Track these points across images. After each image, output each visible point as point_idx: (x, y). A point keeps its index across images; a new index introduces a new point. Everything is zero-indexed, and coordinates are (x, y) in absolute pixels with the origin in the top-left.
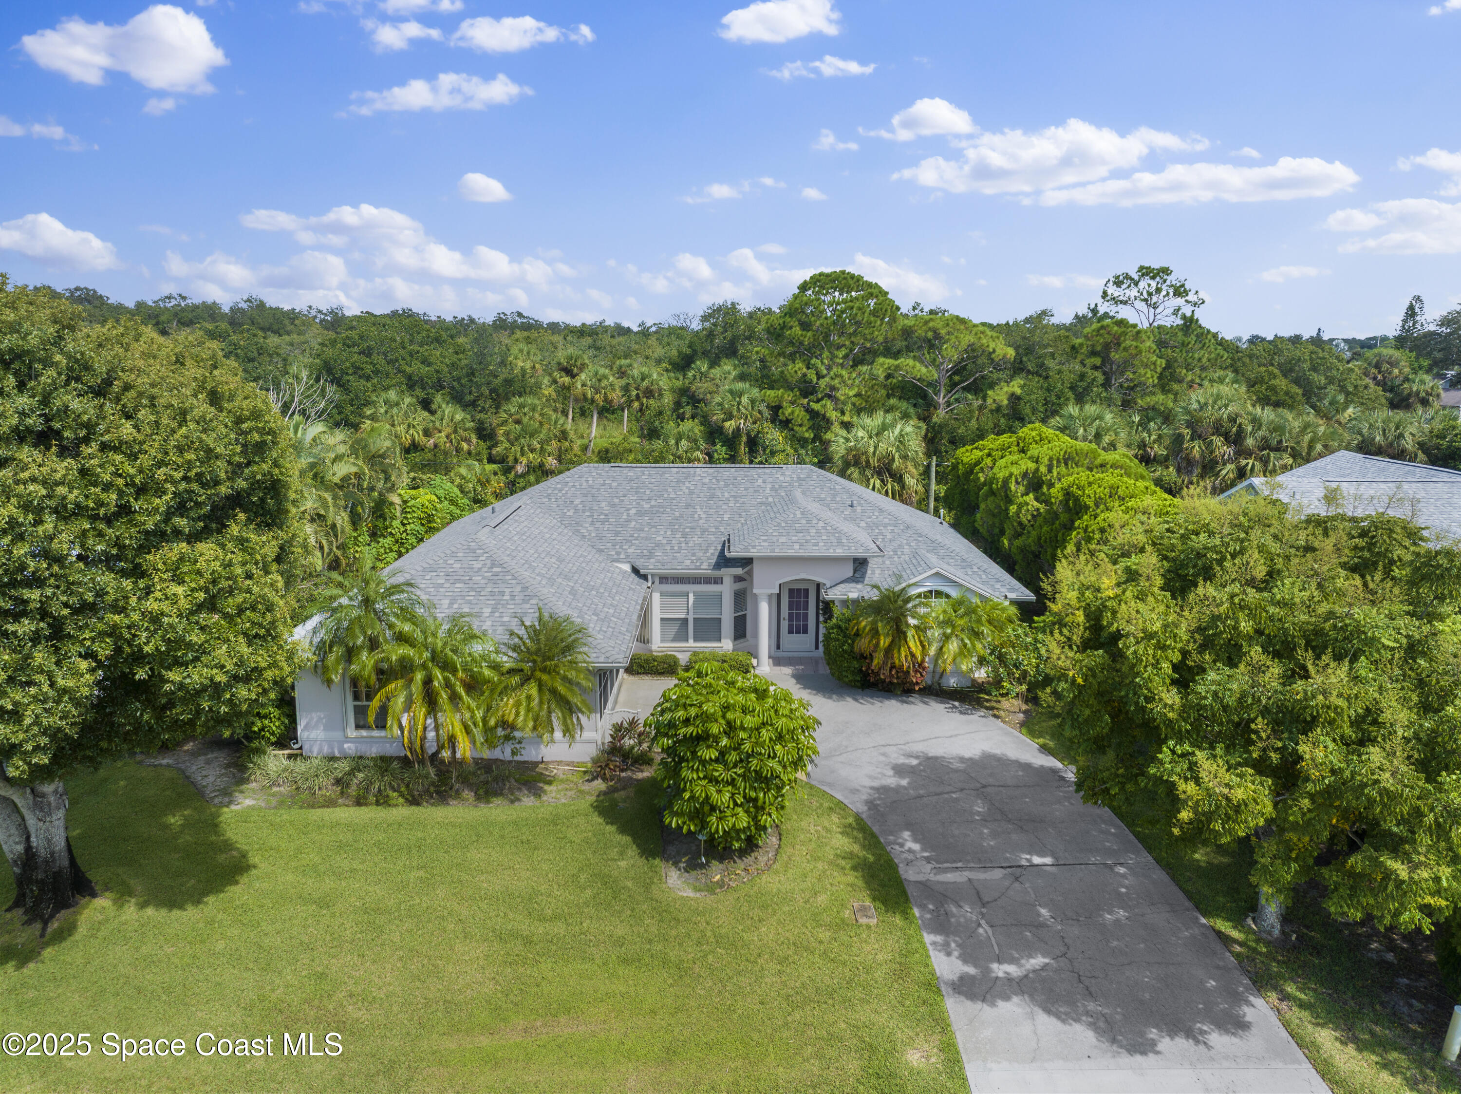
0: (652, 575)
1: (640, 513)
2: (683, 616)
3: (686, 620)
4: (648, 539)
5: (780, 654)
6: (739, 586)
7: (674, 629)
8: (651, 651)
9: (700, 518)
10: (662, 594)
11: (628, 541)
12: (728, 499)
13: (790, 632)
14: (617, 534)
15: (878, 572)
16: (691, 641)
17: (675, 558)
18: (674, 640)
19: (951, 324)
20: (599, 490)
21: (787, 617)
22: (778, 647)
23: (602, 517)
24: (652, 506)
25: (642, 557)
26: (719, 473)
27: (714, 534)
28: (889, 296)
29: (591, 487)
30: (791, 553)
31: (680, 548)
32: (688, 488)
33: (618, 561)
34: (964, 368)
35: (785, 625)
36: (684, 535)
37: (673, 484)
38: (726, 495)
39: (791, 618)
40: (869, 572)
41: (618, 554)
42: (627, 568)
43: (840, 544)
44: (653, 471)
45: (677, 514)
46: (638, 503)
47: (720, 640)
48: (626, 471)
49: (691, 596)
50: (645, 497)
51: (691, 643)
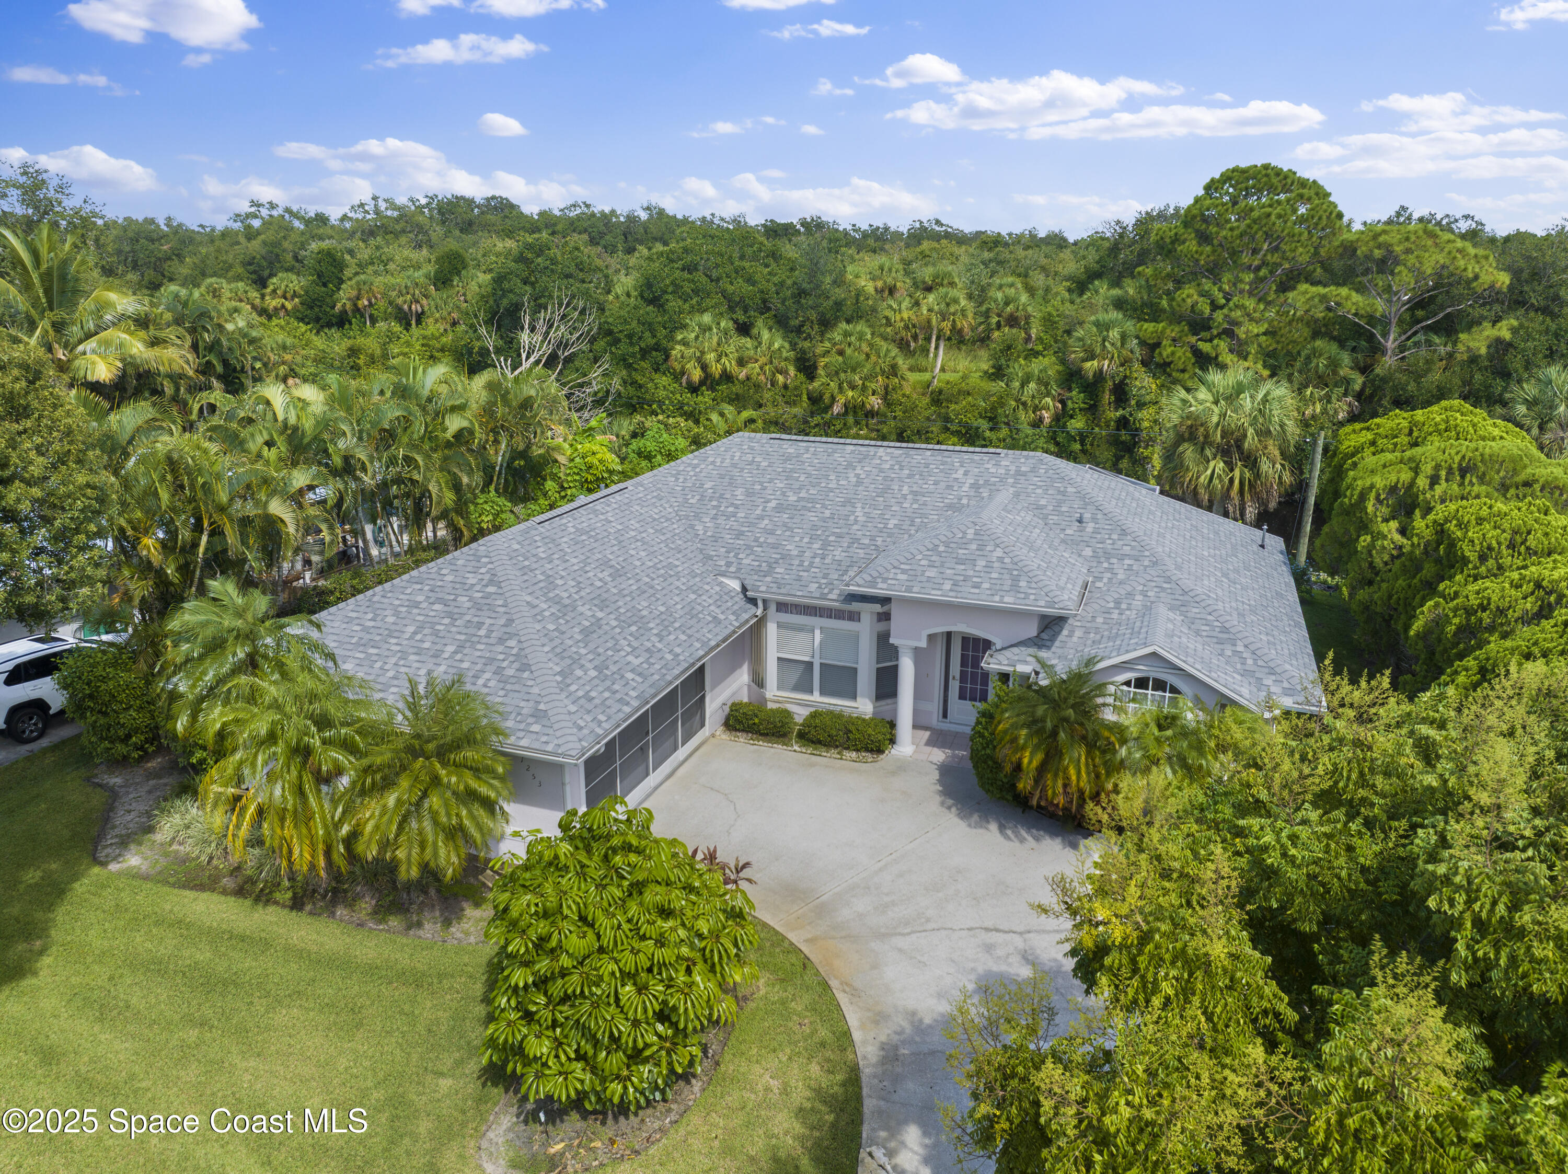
0: (765, 601)
1: (779, 509)
2: (807, 659)
3: (810, 665)
4: (775, 546)
5: (945, 726)
6: (882, 626)
7: (794, 675)
8: (766, 700)
9: (856, 521)
10: (780, 626)
11: (749, 547)
12: (904, 497)
13: (962, 697)
14: (739, 535)
15: (1078, 633)
16: (816, 693)
17: (799, 579)
18: (797, 688)
19: (1413, 238)
20: (742, 470)
21: (958, 676)
22: (945, 715)
23: (731, 509)
24: (800, 499)
25: (757, 572)
26: (908, 455)
27: (864, 547)
28: (1332, 199)
29: (734, 465)
30: (935, 595)
31: (811, 564)
32: (857, 476)
33: (724, 576)
34: (1432, 299)
35: (955, 686)
36: (825, 545)
37: (840, 469)
38: (905, 490)
39: (963, 680)
40: (1065, 632)
41: (729, 564)
42: (735, 585)
43: (1015, 587)
44: (821, 448)
45: (827, 513)
46: (784, 494)
47: (854, 697)
48: (786, 445)
49: (817, 632)
50: (796, 485)
51: (816, 697)
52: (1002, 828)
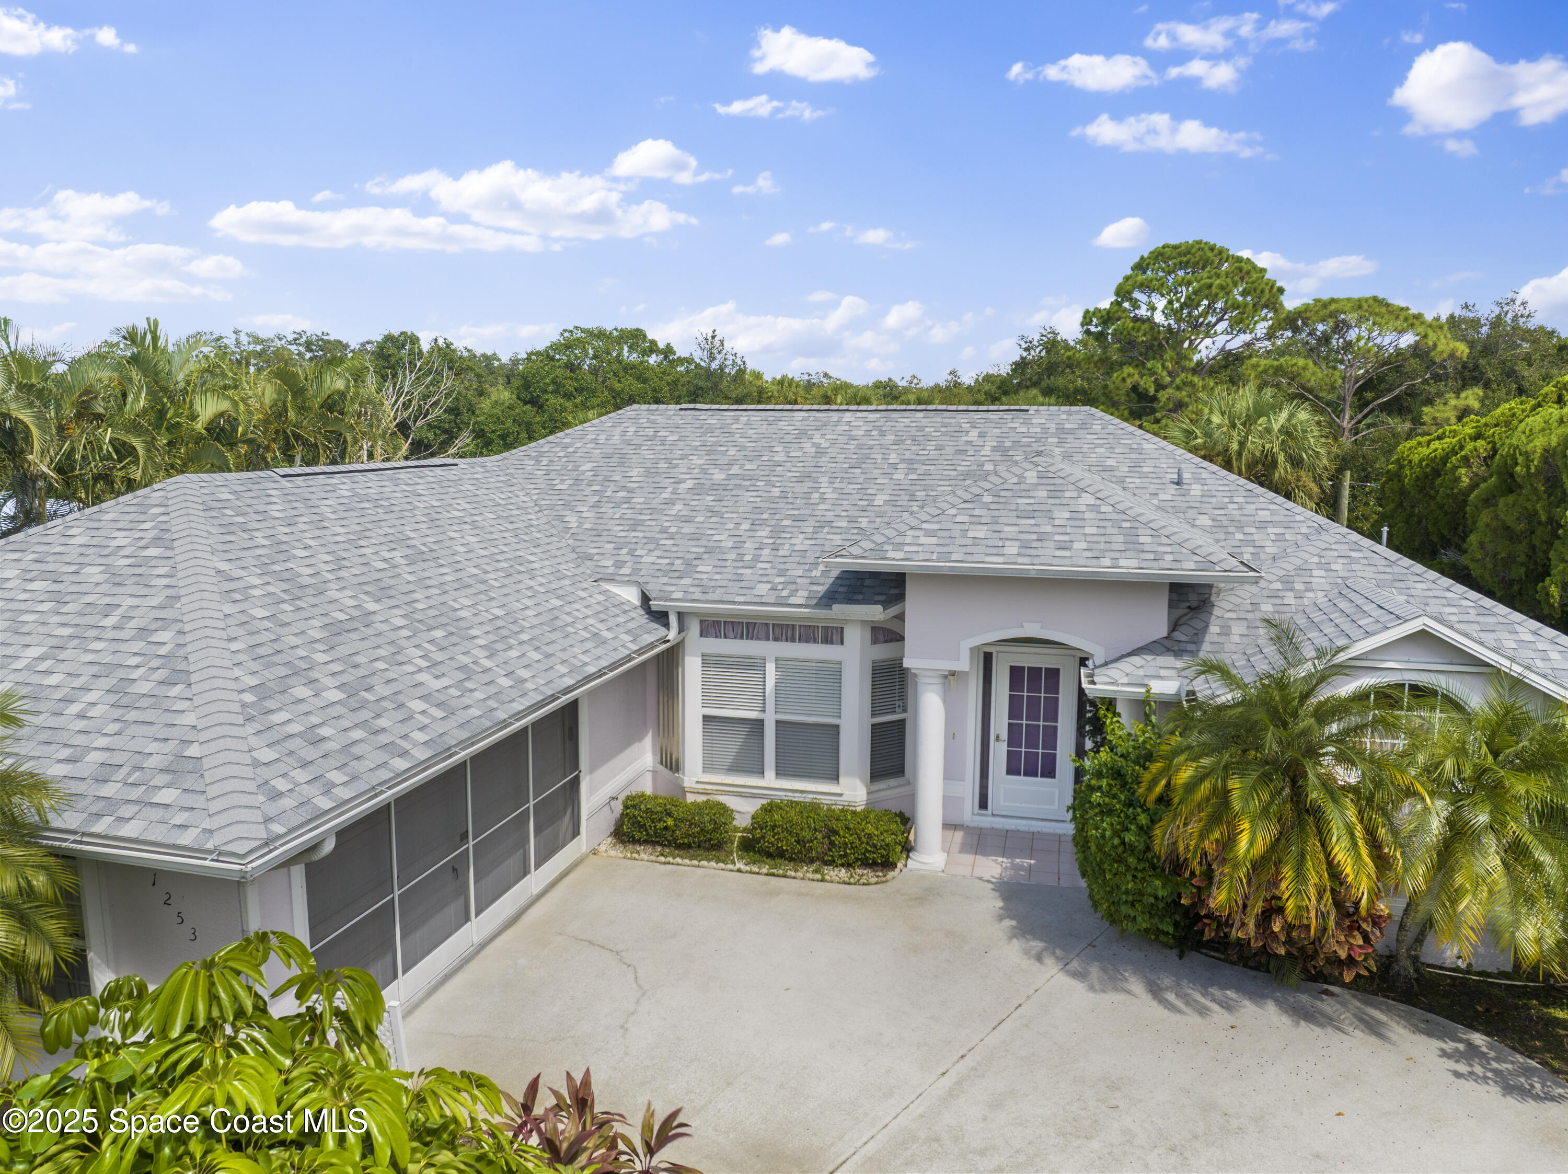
0: (681, 615)
1: (699, 490)
2: (753, 715)
3: (758, 724)
4: (695, 537)
5: (985, 821)
6: (883, 652)
7: (732, 744)
8: (684, 791)
9: (822, 500)
10: (707, 660)
11: (650, 540)
12: (894, 466)
13: (1012, 770)
14: (636, 525)
15: (1237, 629)
16: (770, 773)
17: (738, 578)
18: (735, 768)
20: (639, 446)
21: (1004, 735)
22: (983, 804)
23: (622, 494)
24: (729, 477)
25: (665, 573)
26: (888, 419)
27: (841, 531)
28: (1268, 276)
29: (628, 442)
31: (757, 558)
32: (817, 445)
33: (611, 580)
35: (999, 752)
36: (777, 532)
37: (788, 438)
38: (893, 458)
39: (1013, 739)
40: (1214, 629)
41: (619, 564)
42: (631, 595)
44: (756, 417)
45: (776, 492)
46: (705, 472)
47: (835, 777)
48: (703, 416)
49: (771, 668)
50: (724, 460)
51: (770, 782)
52: (1156, 992)
